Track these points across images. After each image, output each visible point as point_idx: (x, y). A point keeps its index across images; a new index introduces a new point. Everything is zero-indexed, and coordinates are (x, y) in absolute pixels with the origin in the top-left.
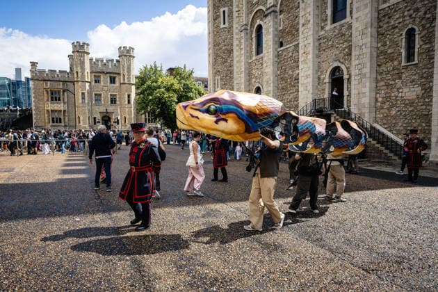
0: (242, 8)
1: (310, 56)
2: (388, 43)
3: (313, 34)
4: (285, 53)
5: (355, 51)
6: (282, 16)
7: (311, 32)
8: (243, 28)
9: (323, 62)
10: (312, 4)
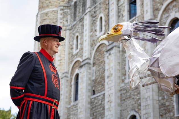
0: (64, 58)
1: (113, 104)
2: (166, 97)
3: (115, 86)
4: (96, 101)
5: (143, 102)
6: (94, 68)
7: (113, 84)
8: (64, 75)
9: (124, 110)
10: (114, 61)
